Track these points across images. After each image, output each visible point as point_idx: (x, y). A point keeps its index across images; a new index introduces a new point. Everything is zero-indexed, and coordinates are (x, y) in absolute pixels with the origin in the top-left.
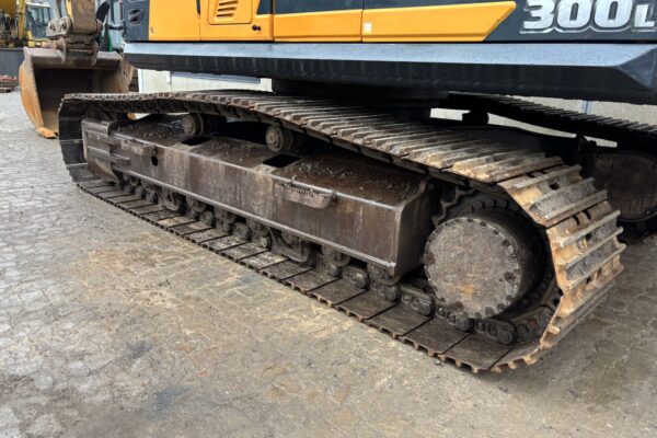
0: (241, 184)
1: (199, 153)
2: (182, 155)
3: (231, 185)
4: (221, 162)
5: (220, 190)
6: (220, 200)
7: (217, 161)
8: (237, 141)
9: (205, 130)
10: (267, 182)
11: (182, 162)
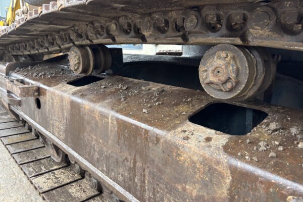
0: (145, 159)
1: (83, 96)
2: (62, 99)
3: (126, 154)
4: (112, 114)
5: (108, 158)
6: (108, 173)
7: (105, 111)
8: (136, 81)
9: (95, 68)
10: (211, 171)
11: (62, 107)
